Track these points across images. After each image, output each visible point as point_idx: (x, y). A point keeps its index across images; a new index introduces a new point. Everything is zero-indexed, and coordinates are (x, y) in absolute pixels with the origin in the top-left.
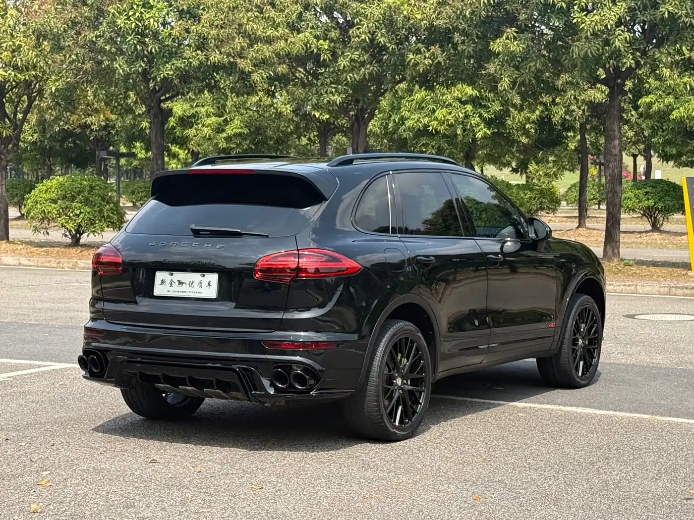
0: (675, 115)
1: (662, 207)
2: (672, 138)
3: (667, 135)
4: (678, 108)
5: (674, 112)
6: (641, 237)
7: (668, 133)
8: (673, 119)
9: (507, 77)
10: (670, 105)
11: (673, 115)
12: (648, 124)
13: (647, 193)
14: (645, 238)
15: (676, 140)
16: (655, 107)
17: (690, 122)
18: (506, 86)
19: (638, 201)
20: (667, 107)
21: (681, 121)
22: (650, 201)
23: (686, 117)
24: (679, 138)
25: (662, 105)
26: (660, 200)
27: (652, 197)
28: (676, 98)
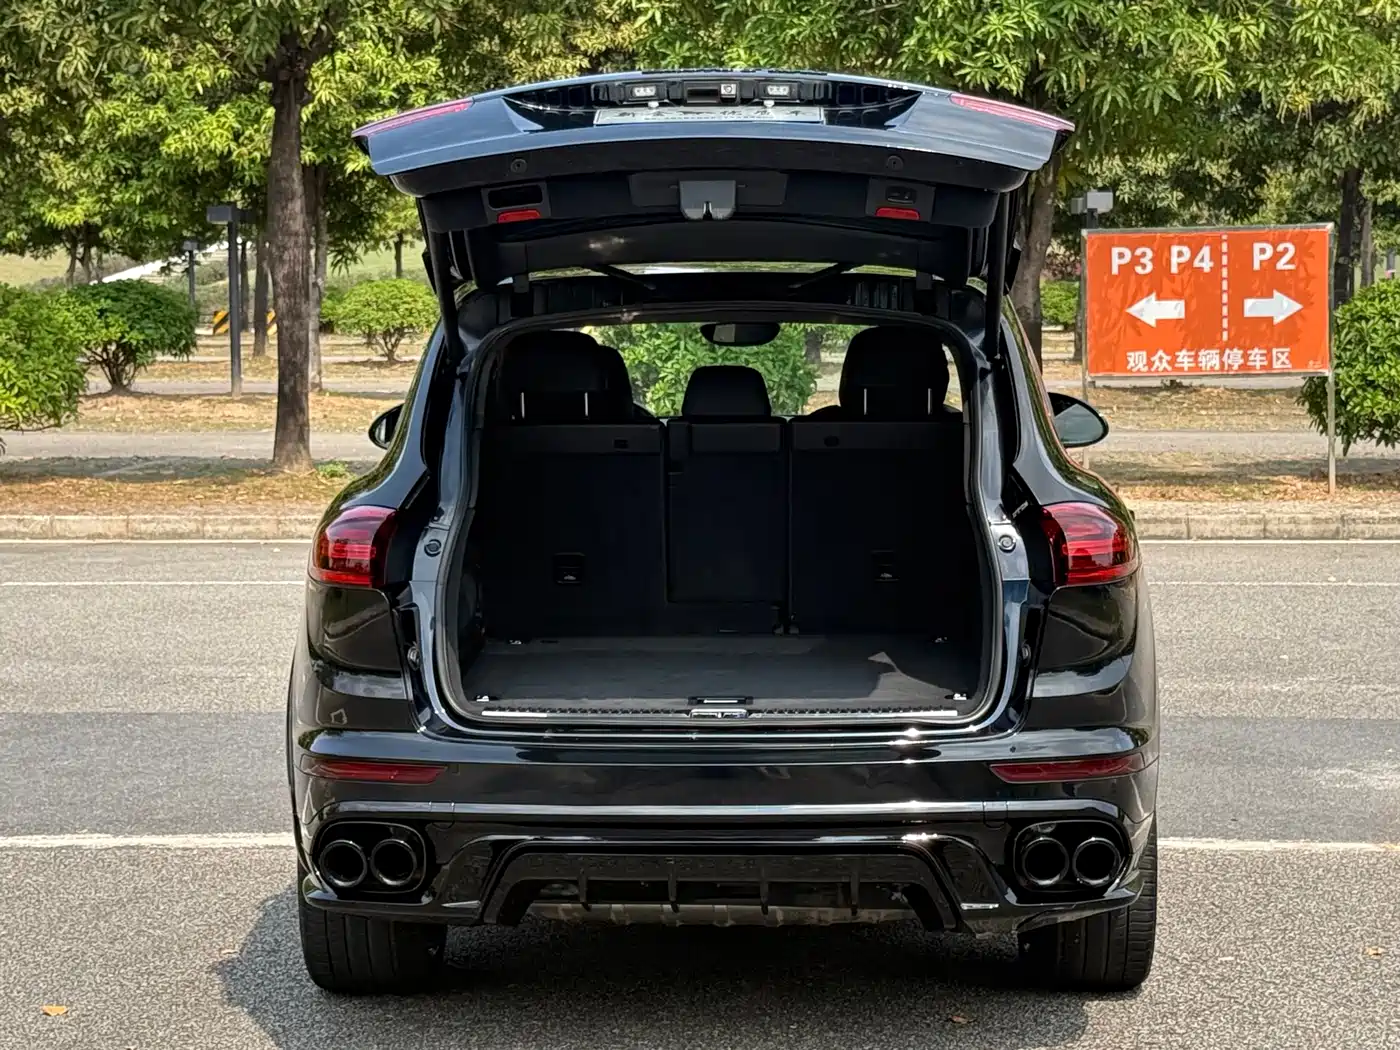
0: (171, 146)
1: (138, 341)
2: (162, 193)
3: (150, 187)
4: (178, 131)
5: (169, 140)
6: (95, 407)
7: (154, 182)
8: (169, 155)
9: (82, 45)
10: (159, 124)
11: (169, 146)
12: (107, 162)
13: (102, 312)
14: (105, 408)
15: (168, 197)
16: (125, 129)
17: (205, 162)
18: (80, 67)
19: (84, 329)
20: (153, 127)
21: (184, 161)
22: (112, 330)
23: (196, 150)
24: (175, 194)
25: (141, 124)
26: (131, 328)
27: (117, 321)
28: (170, 109)
